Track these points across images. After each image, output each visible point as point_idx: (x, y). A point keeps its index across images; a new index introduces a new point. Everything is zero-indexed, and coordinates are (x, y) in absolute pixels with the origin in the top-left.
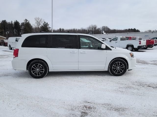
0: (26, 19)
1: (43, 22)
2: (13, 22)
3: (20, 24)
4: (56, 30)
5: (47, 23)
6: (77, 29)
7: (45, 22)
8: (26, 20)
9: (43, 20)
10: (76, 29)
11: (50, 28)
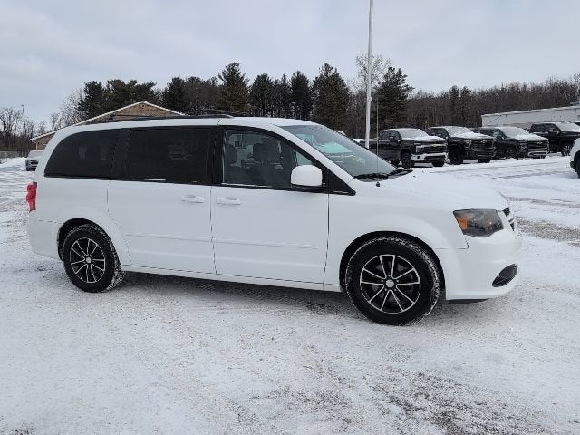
0: (326, 65)
1: (386, 70)
2: (289, 79)
3: (311, 84)
4: (435, 96)
5: (400, 72)
6: (529, 86)
7: (390, 68)
8: (327, 67)
9: (383, 63)
10: (525, 86)
11: (409, 89)
